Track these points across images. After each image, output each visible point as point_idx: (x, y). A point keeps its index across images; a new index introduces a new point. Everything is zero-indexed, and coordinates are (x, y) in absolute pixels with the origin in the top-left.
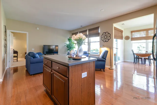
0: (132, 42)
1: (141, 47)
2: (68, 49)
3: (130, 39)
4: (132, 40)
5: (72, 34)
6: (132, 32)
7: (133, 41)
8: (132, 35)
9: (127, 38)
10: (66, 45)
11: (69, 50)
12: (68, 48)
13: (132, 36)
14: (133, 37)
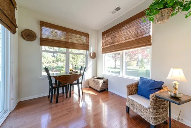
6: (43, 24)
7: (44, 48)
9: (28, 35)
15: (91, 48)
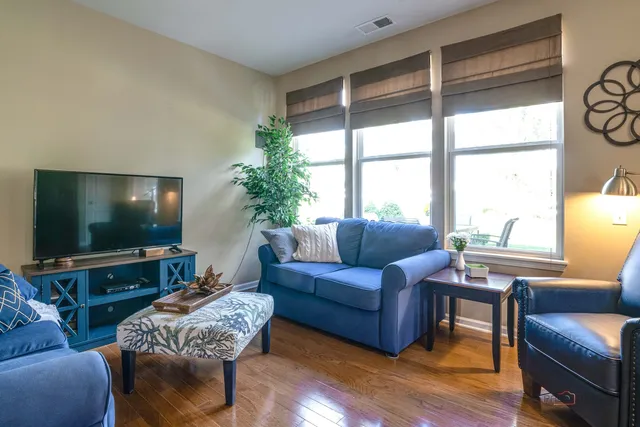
2: (260, 209)
5: (289, 95)
10: (244, 176)
11: (263, 216)
12: (260, 201)
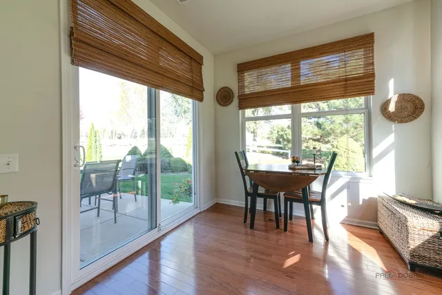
0: (244, 114)
1: (284, 139)
3: (236, 101)
4: (242, 106)
6: (242, 68)
7: (249, 112)
8: (241, 80)
9: (224, 97)
13: (241, 87)
14: (247, 91)
15: (391, 84)
